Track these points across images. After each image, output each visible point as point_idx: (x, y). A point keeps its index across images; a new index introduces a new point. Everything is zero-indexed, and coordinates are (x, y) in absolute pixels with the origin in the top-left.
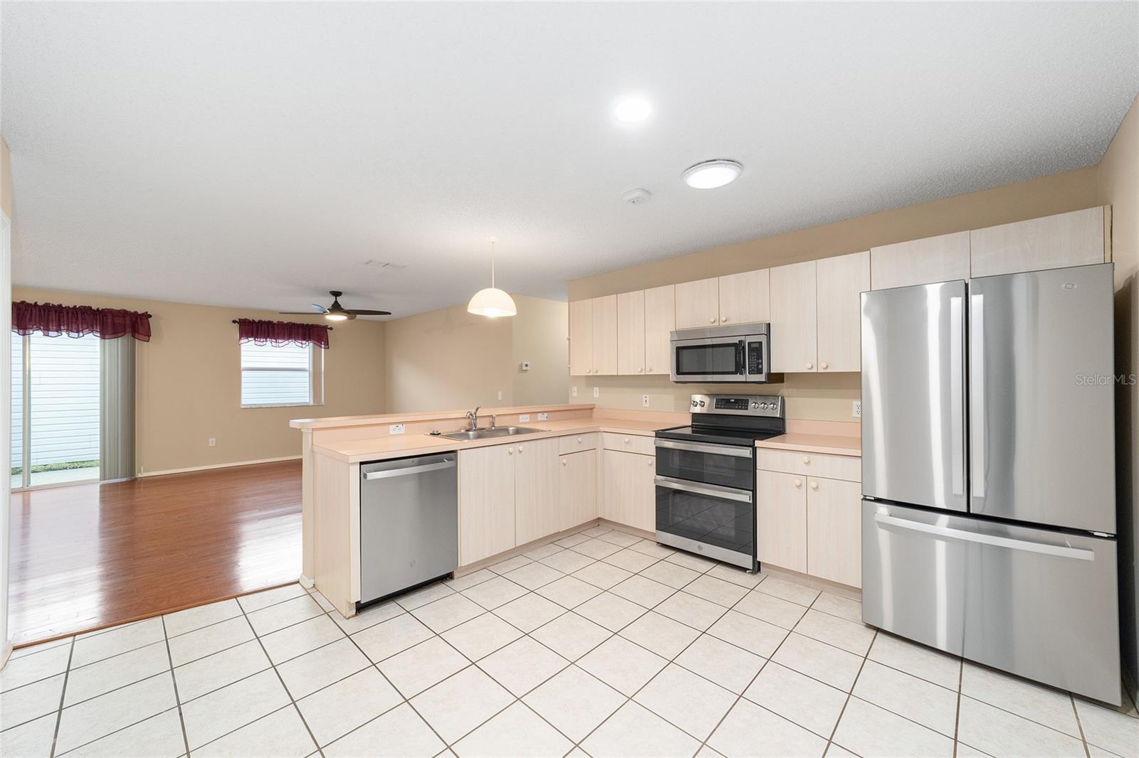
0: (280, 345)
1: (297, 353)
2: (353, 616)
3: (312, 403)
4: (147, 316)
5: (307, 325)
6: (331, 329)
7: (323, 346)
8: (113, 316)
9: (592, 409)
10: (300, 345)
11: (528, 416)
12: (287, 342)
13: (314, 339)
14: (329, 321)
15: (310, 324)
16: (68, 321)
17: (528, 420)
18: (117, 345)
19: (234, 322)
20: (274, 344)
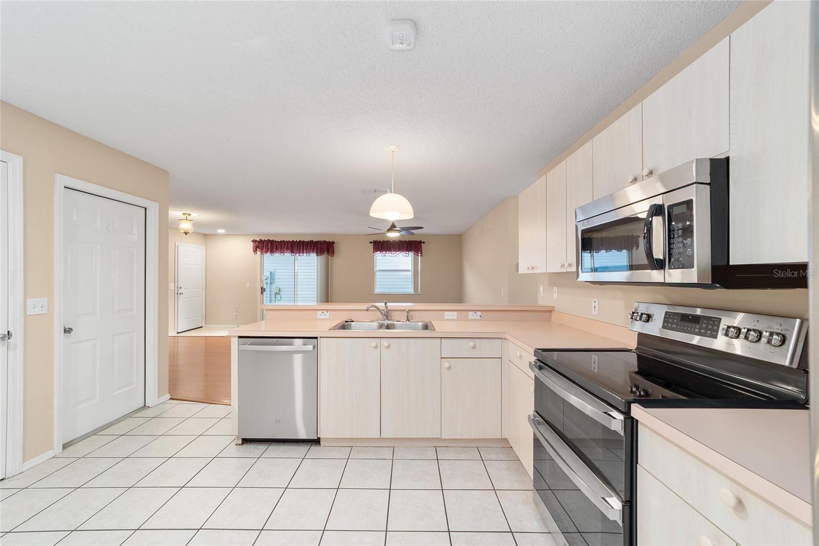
0: (394, 255)
1: (404, 261)
2: (239, 445)
3: (413, 293)
4: (333, 243)
5: (409, 241)
6: (424, 243)
7: (419, 255)
8: (321, 244)
9: (551, 311)
10: (405, 254)
11: (455, 313)
12: (397, 253)
13: (414, 251)
14: (388, 237)
15: (411, 240)
16: (303, 249)
17: (455, 317)
18: (322, 258)
19: (371, 243)
20: (390, 254)
